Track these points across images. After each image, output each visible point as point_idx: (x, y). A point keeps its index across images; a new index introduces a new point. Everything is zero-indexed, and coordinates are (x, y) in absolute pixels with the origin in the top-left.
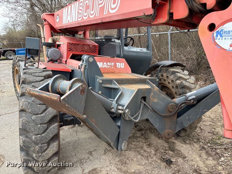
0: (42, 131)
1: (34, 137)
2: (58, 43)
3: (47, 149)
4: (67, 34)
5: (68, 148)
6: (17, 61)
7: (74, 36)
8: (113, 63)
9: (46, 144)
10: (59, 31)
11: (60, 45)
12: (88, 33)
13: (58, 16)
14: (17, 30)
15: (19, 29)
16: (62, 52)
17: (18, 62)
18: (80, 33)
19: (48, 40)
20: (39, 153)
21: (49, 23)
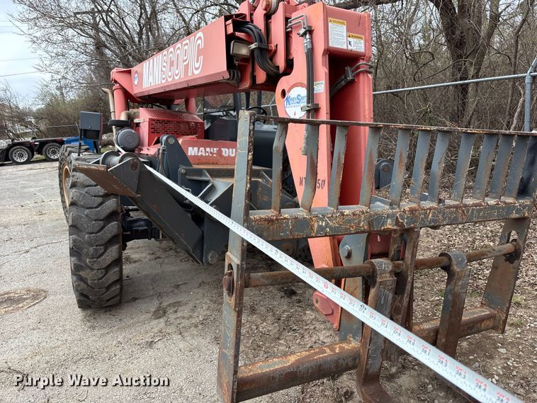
0: (97, 229)
1: (87, 236)
2: (136, 121)
3: (103, 254)
4: (158, 104)
5: (144, 281)
6: (66, 154)
7: (169, 108)
8: (215, 149)
9: (102, 247)
10: (139, 100)
11: (139, 123)
12: (193, 101)
13: (136, 75)
14: (69, 99)
15: (71, 96)
16: (141, 136)
17: (69, 155)
18: (177, 102)
19: (120, 116)
20: (93, 258)
21: (122, 86)
